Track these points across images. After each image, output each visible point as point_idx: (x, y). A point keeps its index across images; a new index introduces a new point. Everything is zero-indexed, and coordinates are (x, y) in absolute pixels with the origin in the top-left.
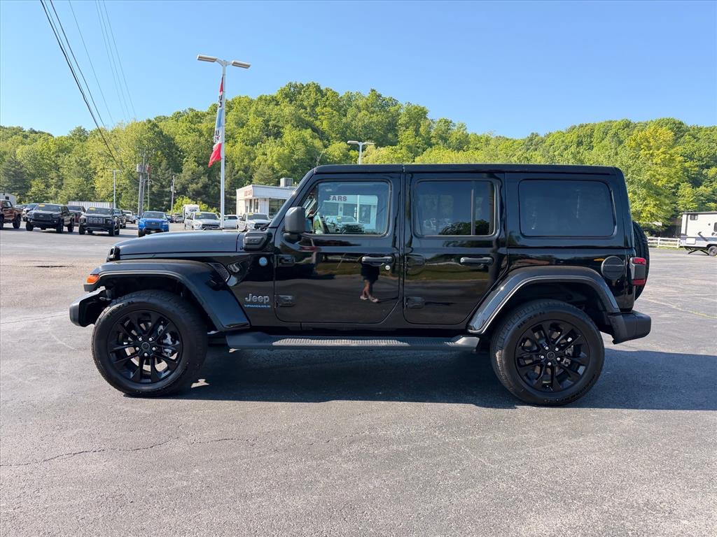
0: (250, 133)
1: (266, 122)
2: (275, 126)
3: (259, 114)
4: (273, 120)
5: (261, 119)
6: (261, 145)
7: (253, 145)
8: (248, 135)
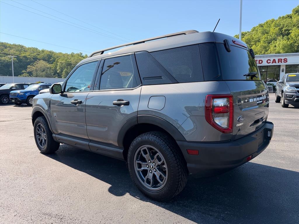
0: (269, 37)
1: (281, 29)
2: (286, 30)
3: (277, 25)
4: (286, 27)
5: (277, 28)
6: (274, 42)
7: (269, 43)
8: (267, 38)
